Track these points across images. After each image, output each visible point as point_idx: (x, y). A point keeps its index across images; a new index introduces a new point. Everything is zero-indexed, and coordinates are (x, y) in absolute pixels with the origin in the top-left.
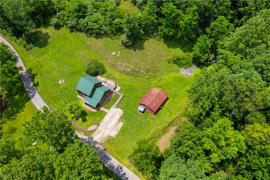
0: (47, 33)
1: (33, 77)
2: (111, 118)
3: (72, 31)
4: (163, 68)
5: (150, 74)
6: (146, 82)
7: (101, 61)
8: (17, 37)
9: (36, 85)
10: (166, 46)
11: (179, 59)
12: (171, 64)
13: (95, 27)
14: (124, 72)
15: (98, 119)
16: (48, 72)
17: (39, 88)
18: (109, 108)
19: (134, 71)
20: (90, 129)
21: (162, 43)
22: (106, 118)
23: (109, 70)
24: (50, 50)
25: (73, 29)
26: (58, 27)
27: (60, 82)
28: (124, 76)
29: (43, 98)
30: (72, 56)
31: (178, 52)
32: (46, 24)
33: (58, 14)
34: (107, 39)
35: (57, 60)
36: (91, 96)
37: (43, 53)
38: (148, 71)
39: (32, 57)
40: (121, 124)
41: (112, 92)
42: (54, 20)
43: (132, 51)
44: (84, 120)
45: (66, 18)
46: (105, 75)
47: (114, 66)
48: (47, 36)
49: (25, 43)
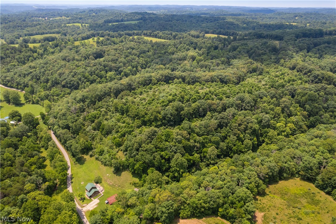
0: (86, 159)
1: (72, 178)
2: (94, 203)
3: (96, 160)
4: (127, 186)
5: (120, 188)
6: (116, 191)
7: (102, 177)
8: (73, 157)
9: (72, 183)
10: (132, 176)
11: (135, 183)
12: (131, 185)
13: (104, 161)
14: (109, 184)
15: (88, 202)
16: (79, 177)
17: (73, 184)
18: (95, 199)
19: (113, 185)
20: (84, 205)
21: (130, 174)
22: (92, 203)
23: (103, 182)
24: (84, 167)
25: (97, 159)
26: (91, 156)
27: (82, 183)
28: (108, 186)
29: (72, 188)
30: (91, 172)
31: (137, 180)
32: (87, 154)
33: (93, 150)
34: (108, 167)
35: (85, 172)
36: (89, 192)
37: (81, 168)
38: (119, 186)
39: (75, 168)
40: (96, 206)
41: (99, 192)
42: (90, 153)
43: (115, 175)
44: (83, 201)
45: (95, 153)
46: (101, 184)
47: (106, 181)
48: (85, 160)
49: (75, 161)
